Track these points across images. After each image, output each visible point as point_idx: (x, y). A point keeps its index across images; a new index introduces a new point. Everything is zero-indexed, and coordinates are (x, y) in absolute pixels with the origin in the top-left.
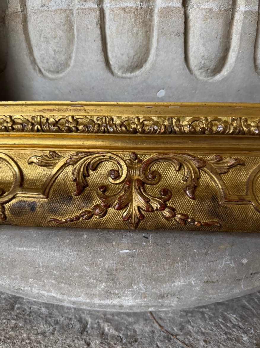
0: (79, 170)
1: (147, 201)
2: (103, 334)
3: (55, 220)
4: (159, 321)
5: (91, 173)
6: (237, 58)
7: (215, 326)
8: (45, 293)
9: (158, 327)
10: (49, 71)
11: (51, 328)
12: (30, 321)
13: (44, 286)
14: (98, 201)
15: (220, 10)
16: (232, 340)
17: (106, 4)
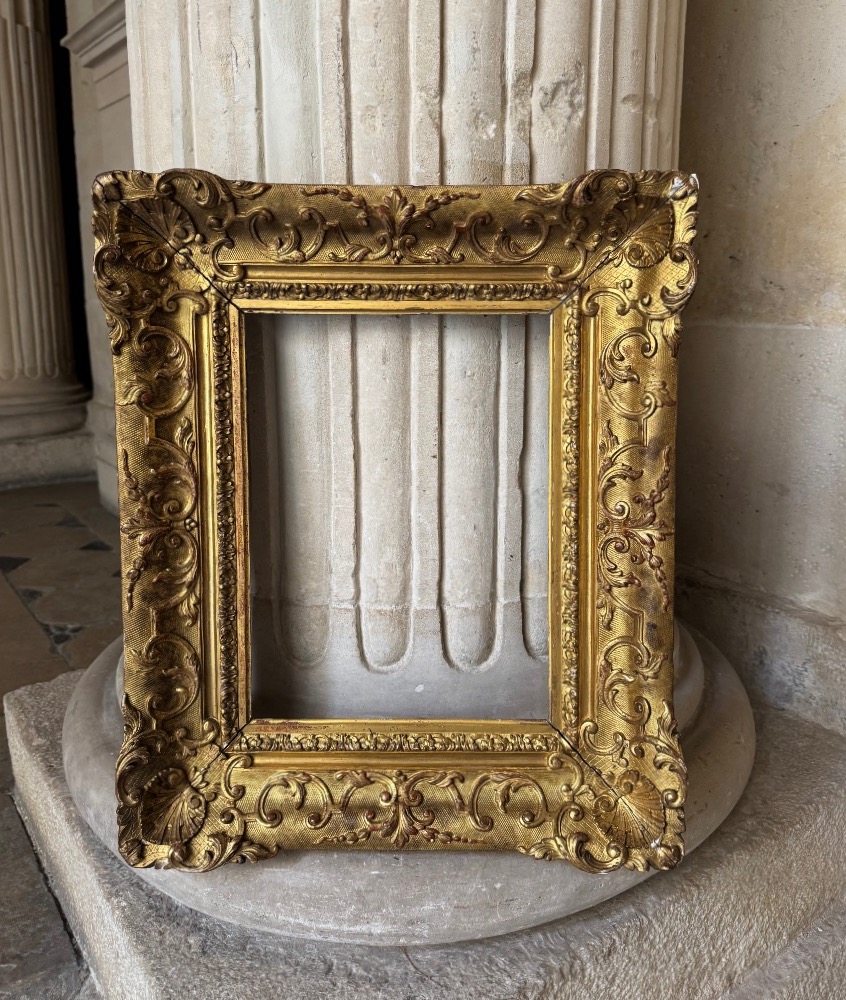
2: (350, 975)
4: (416, 964)
6: (502, 648)
7: (478, 969)
8: (292, 920)
9: (413, 969)
11: (292, 969)
12: (267, 962)
13: (292, 911)
15: (477, 607)
16: (491, 982)
17: (362, 603)
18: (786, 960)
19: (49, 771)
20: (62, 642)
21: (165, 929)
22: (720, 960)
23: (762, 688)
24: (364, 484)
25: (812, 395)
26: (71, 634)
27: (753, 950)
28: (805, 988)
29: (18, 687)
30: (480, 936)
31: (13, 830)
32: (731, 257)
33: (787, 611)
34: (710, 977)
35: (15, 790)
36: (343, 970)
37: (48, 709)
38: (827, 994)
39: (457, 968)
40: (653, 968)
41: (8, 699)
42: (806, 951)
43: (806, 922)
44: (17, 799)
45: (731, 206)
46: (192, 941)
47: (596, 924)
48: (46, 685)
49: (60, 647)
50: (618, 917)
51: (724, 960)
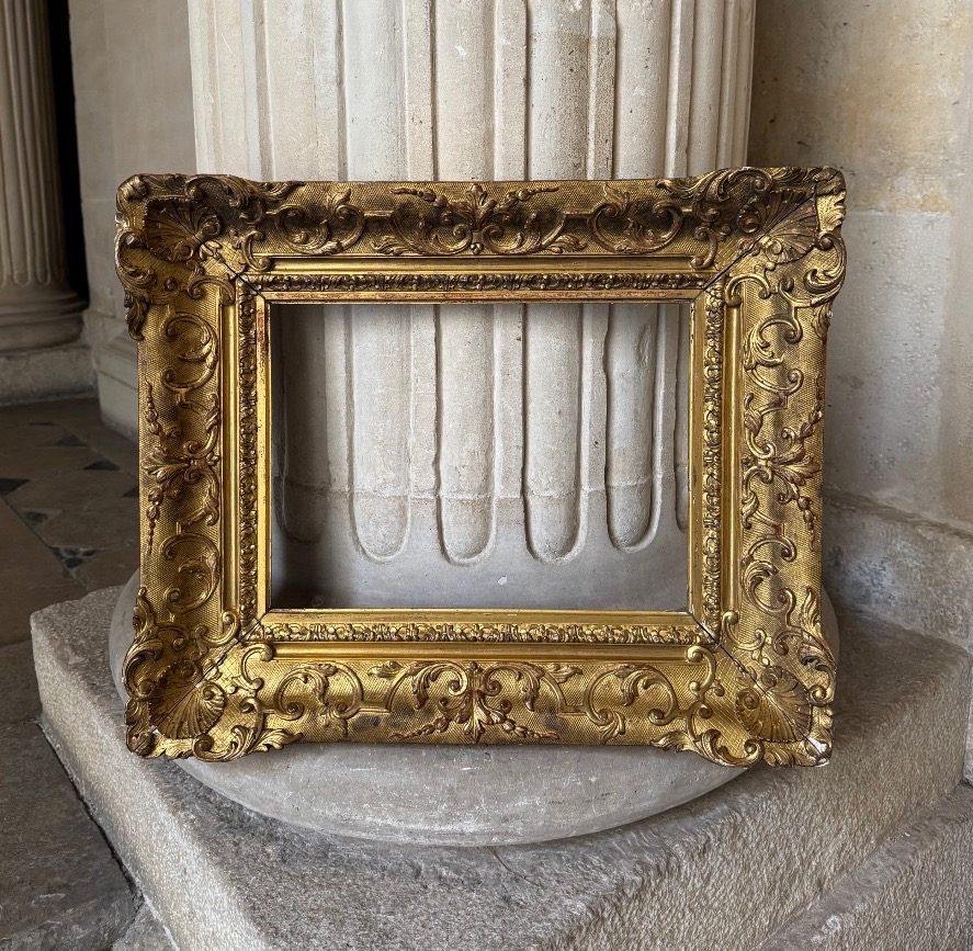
0: (420, 682)
1: (488, 713)
2: (440, 878)
3: (397, 735)
4: (507, 864)
5: (431, 683)
6: (587, 538)
7: (572, 867)
8: (380, 821)
9: (505, 870)
10: (375, 553)
11: (379, 874)
12: (352, 868)
13: (380, 812)
14: (439, 715)
15: (561, 495)
16: (588, 880)
17: (442, 493)
18: (875, 866)
19: (92, 688)
20: (76, 565)
21: (240, 840)
22: (810, 863)
23: (837, 590)
24: (445, 368)
25: (887, 283)
26: (85, 558)
27: (843, 854)
28: (894, 893)
29: (46, 606)
30: (574, 833)
31: (44, 759)
32: (799, 143)
33: (865, 508)
34: (801, 881)
35: (43, 718)
36: (433, 873)
37: (82, 627)
38: (916, 901)
39: (551, 868)
40: (746, 868)
41: (36, 618)
42: (894, 856)
43: (893, 826)
44: (45, 728)
45: (799, 89)
46: (270, 851)
47: (689, 822)
48: (76, 603)
49: (73, 571)
50: (711, 814)
51: (814, 863)
